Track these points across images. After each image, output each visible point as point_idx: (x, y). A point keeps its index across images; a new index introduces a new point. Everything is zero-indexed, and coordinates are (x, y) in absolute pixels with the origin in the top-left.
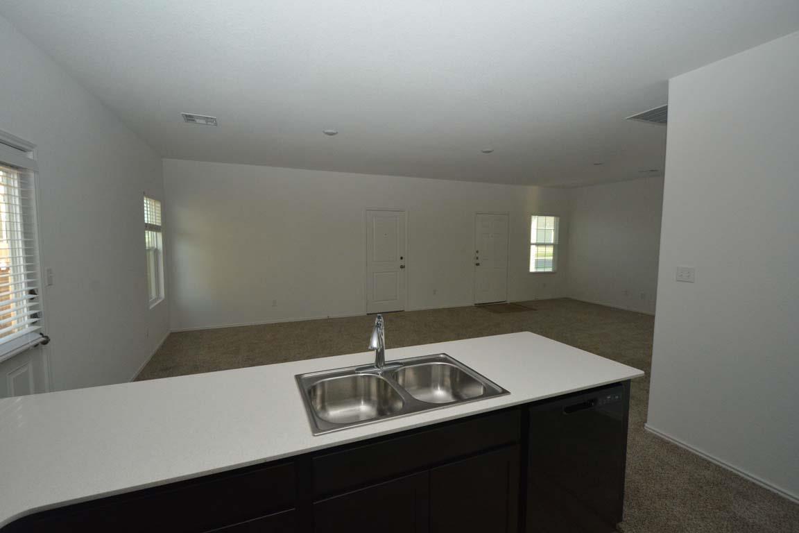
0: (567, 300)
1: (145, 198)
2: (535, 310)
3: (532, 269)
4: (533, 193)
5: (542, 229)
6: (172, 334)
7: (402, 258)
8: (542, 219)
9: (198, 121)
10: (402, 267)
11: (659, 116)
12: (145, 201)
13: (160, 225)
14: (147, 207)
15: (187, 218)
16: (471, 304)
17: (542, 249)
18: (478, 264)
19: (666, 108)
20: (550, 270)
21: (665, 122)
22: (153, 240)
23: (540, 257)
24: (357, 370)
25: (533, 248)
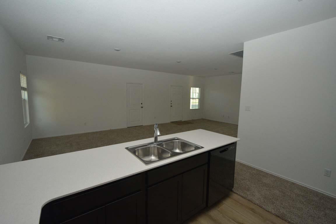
0: (203, 119)
1: (21, 74)
2: (193, 123)
3: (191, 108)
4: (191, 78)
5: (195, 92)
6: (33, 140)
7: (142, 104)
8: (194, 88)
9: (54, 39)
10: (142, 107)
11: (240, 54)
12: (21, 76)
13: (26, 87)
14: (22, 79)
15: (40, 85)
16: (169, 121)
17: (194, 101)
18: (171, 106)
19: (243, 51)
20: (197, 108)
21: (242, 57)
22: (25, 95)
23: (194, 103)
24: (148, 144)
25: (191, 100)
